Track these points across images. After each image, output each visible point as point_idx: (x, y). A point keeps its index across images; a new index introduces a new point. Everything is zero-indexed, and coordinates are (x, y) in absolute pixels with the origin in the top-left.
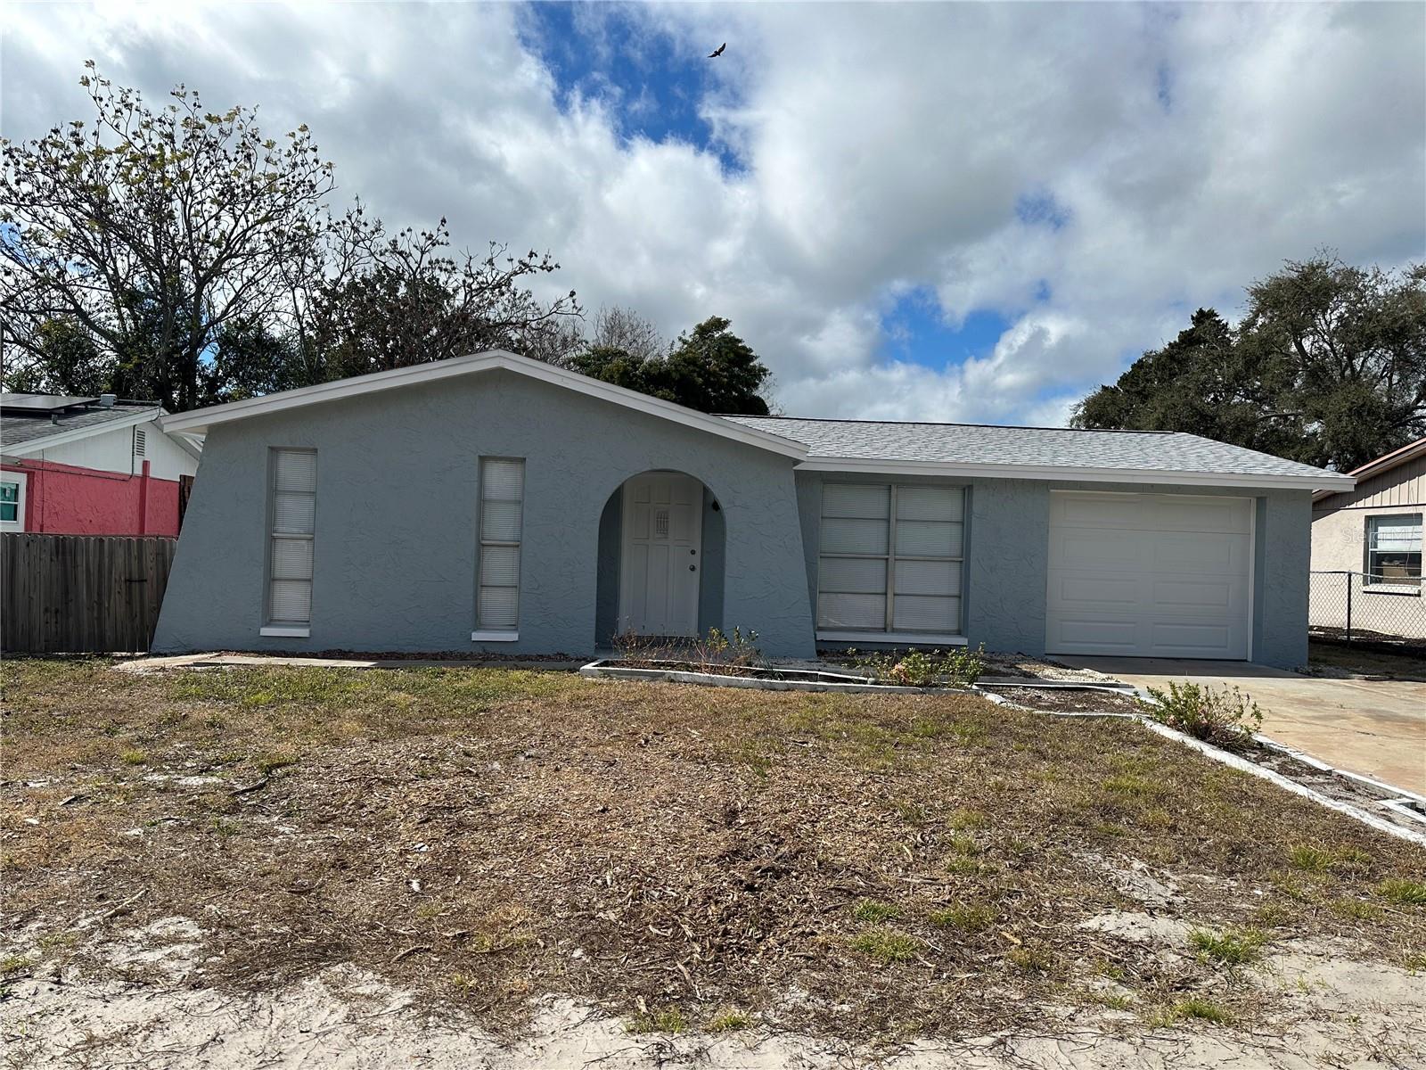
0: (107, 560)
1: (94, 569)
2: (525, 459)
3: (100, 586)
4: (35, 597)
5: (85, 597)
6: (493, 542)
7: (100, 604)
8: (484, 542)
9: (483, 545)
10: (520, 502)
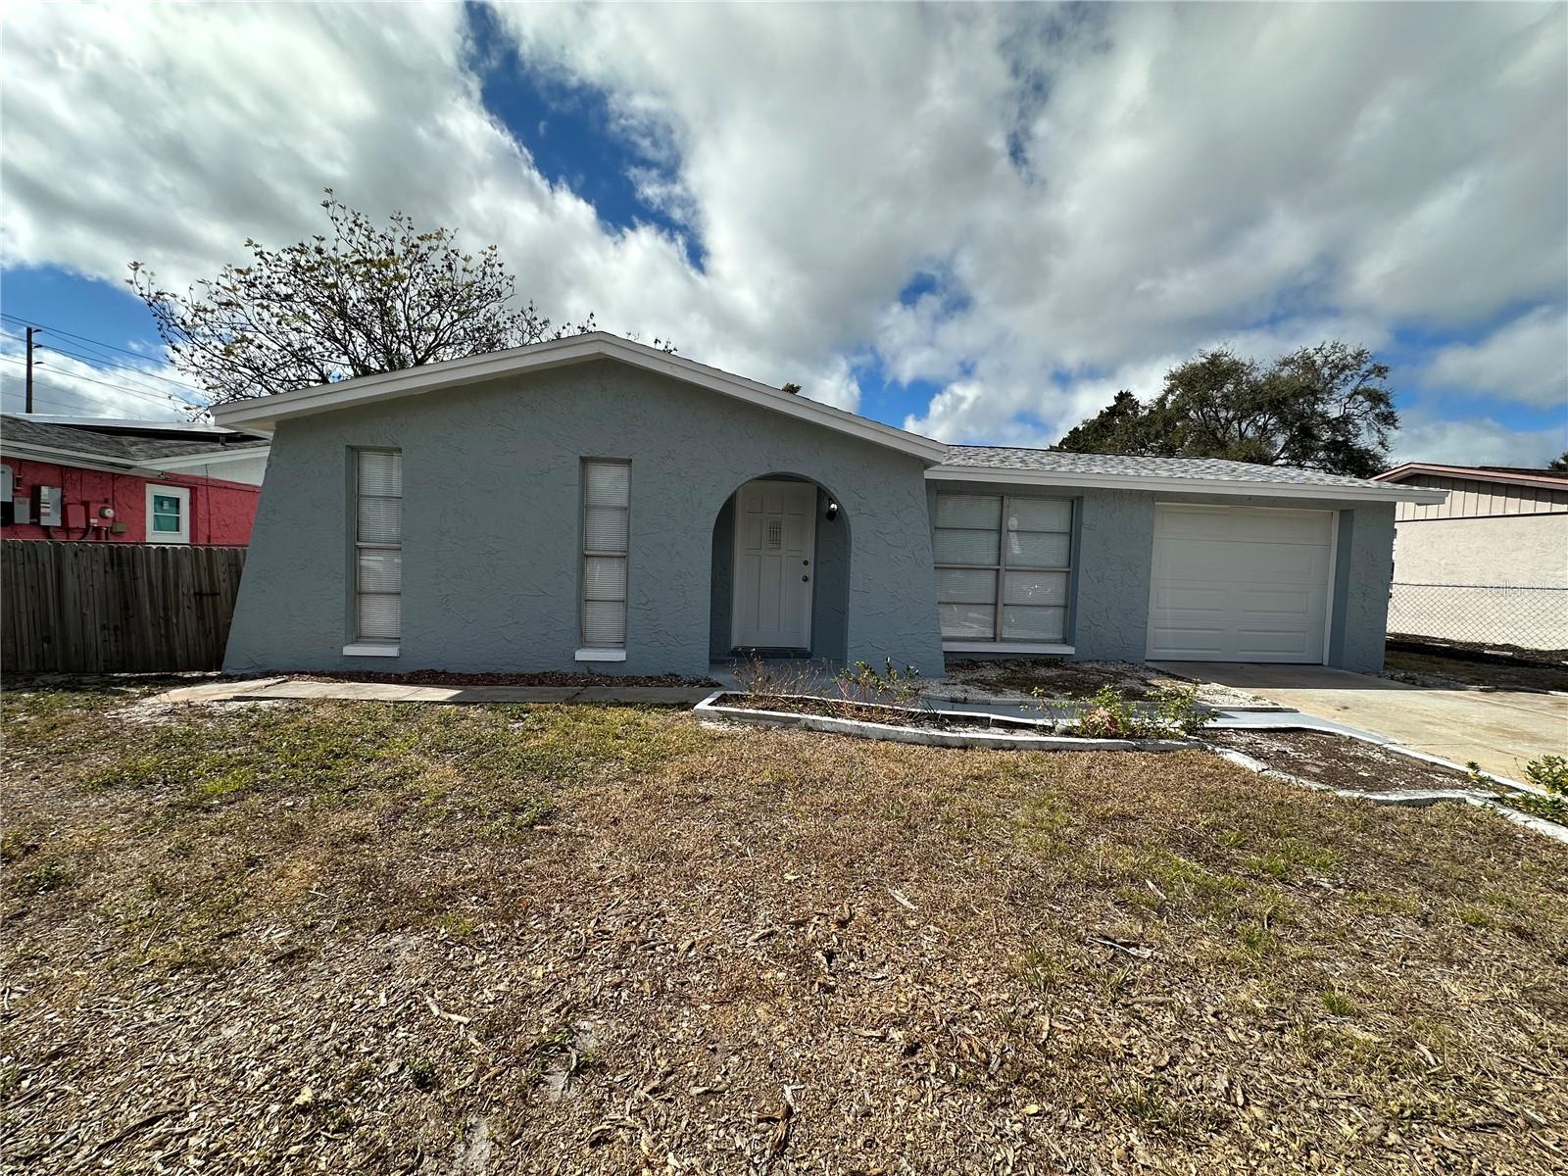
0: (171, 571)
1: (157, 582)
2: (631, 460)
3: (165, 601)
4: (88, 612)
5: (148, 612)
6: (598, 553)
7: (167, 620)
8: (587, 553)
9: (587, 556)
10: (626, 509)
